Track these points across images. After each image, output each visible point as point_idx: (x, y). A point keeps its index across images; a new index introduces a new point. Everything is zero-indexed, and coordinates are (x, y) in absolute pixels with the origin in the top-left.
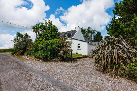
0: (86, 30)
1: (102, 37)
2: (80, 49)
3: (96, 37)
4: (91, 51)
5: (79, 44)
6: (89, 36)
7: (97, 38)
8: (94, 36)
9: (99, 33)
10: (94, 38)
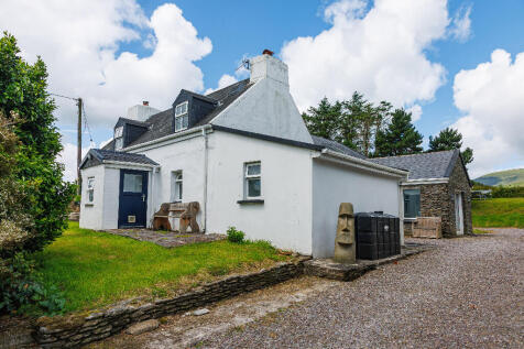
0: (344, 111)
1: (417, 138)
2: (261, 202)
3: (389, 137)
4: (344, 222)
5: (253, 166)
6: (354, 135)
7: (391, 139)
8: (380, 134)
9: (401, 119)
10: (378, 144)
